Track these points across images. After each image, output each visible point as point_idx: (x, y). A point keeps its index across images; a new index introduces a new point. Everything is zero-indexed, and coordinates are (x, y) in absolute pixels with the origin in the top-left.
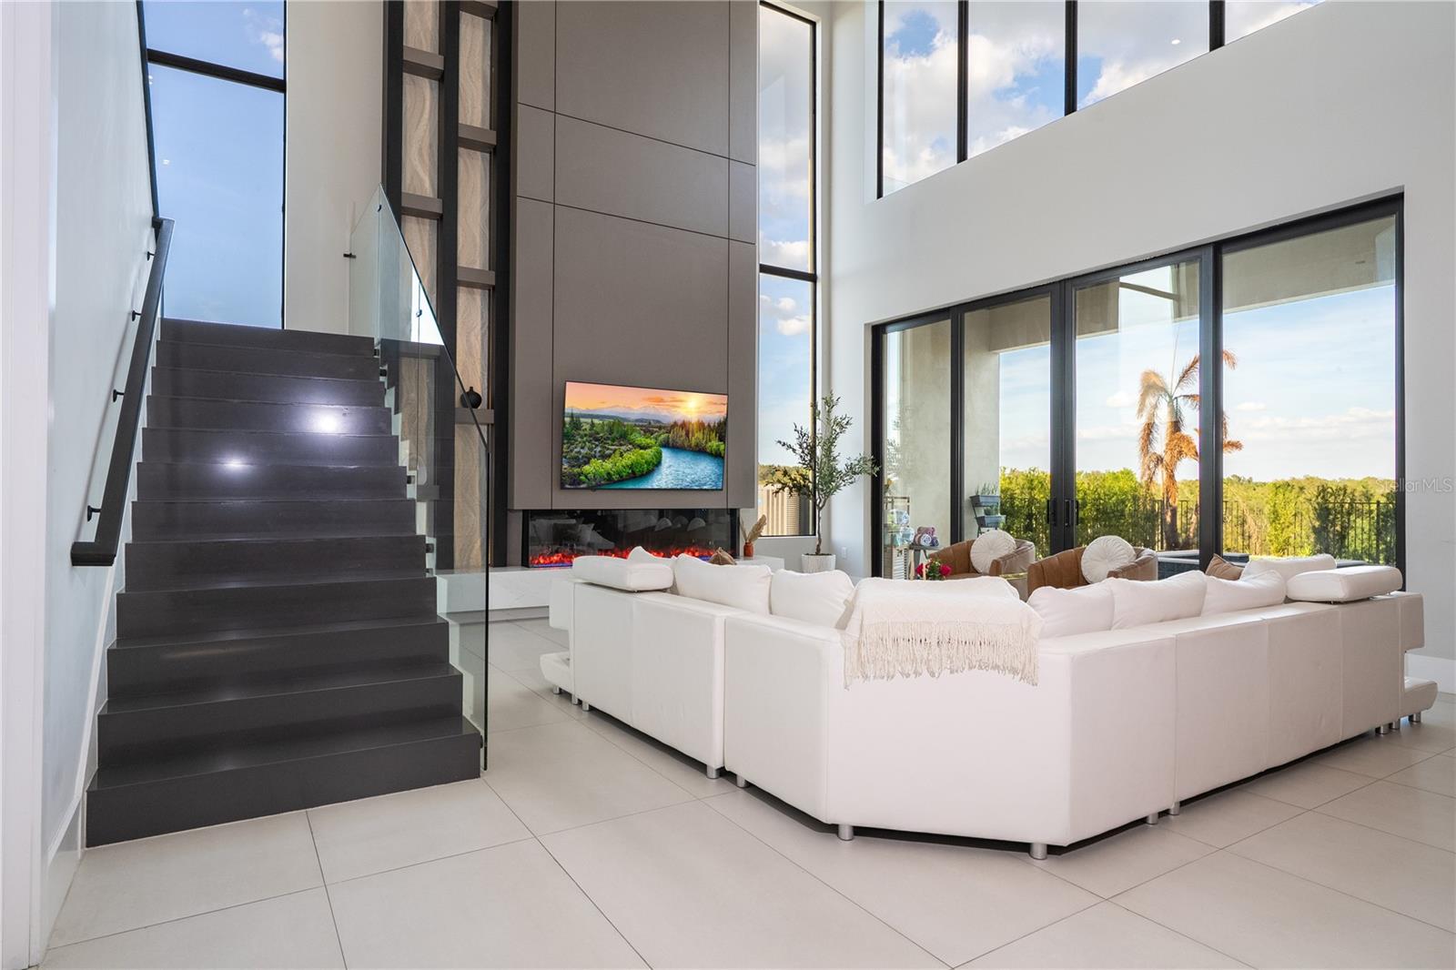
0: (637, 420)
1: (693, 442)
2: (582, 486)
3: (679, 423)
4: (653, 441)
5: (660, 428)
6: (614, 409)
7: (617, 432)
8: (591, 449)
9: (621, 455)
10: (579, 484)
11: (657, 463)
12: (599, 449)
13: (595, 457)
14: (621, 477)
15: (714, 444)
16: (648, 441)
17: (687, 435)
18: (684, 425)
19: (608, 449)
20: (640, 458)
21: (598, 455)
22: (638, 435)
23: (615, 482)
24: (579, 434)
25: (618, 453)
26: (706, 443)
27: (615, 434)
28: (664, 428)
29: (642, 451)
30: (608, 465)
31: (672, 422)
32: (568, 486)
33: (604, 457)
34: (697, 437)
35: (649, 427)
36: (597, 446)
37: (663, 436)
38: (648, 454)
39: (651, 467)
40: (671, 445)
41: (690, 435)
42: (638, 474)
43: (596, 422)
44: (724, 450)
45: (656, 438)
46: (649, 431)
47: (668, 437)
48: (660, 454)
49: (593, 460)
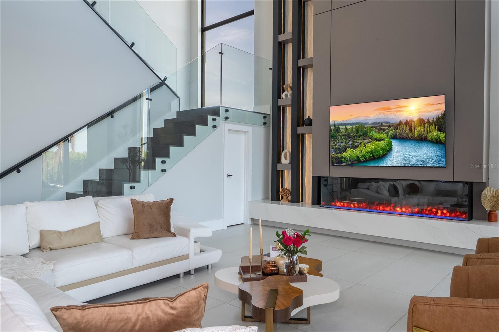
0: (373, 123)
1: (416, 133)
2: (343, 164)
3: (403, 122)
4: (385, 136)
5: (389, 127)
6: (358, 119)
7: (361, 132)
8: (346, 143)
9: (365, 146)
10: (341, 163)
11: (389, 150)
12: (351, 143)
13: (349, 148)
14: (373, 156)
15: (434, 134)
16: (382, 136)
17: (410, 129)
18: (407, 123)
19: (356, 142)
20: (376, 147)
21: (350, 146)
22: (374, 133)
23: (362, 162)
24: (339, 135)
25: (362, 144)
26: (427, 133)
28: (393, 126)
29: (378, 142)
30: (357, 152)
31: (397, 121)
32: (336, 165)
33: (354, 147)
34: (419, 130)
35: (381, 127)
36: (350, 141)
37: (392, 132)
38: (382, 144)
39: (385, 152)
40: (398, 137)
41: (413, 129)
42: (376, 157)
43: (348, 127)
44: (445, 137)
45: (387, 134)
46: (382, 129)
47: (396, 132)
48: (391, 144)
49: (348, 149)
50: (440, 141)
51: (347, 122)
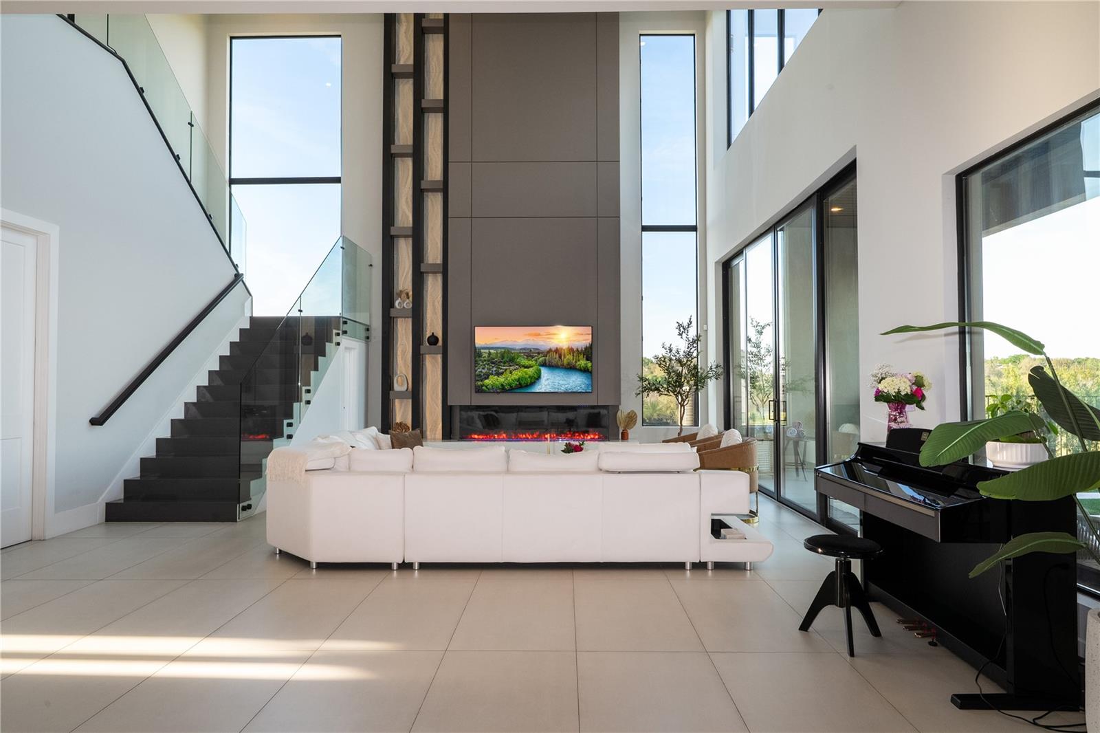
0: (521, 349)
1: (565, 362)
2: (484, 392)
3: (553, 350)
4: (534, 363)
5: (539, 353)
6: (504, 343)
7: (507, 358)
8: (489, 369)
9: (511, 373)
10: (482, 392)
11: (538, 377)
12: (495, 369)
13: (492, 374)
14: (520, 384)
15: (583, 363)
16: (530, 362)
17: (560, 357)
18: (557, 351)
19: (501, 369)
20: (524, 374)
21: (494, 373)
22: (522, 359)
23: (507, 390)
24: (481, 360)
25: (508, 371)
26: (576, 362)
27: (505, 359)
28: (542, 353)
29: (526, 369)
30: (501, 379)
31: (547, 348)
32: (475, 393)
33: (499, 374)
34: (568, 358)
35: (530, 353)
36: (493, 367)
37: (541, 359)
38: (530, 371)
39: (533, 381)
40: (547, 364)
41: (563, 357)
42: (523, 385)
43: (492, 351)
44: (591, 366)
45: (536, 361)
46: (531, 356)
47: (545, 360)
48: (540, 371)
49: (491, 376)
50: (588, 370)
51: (492, 346)
